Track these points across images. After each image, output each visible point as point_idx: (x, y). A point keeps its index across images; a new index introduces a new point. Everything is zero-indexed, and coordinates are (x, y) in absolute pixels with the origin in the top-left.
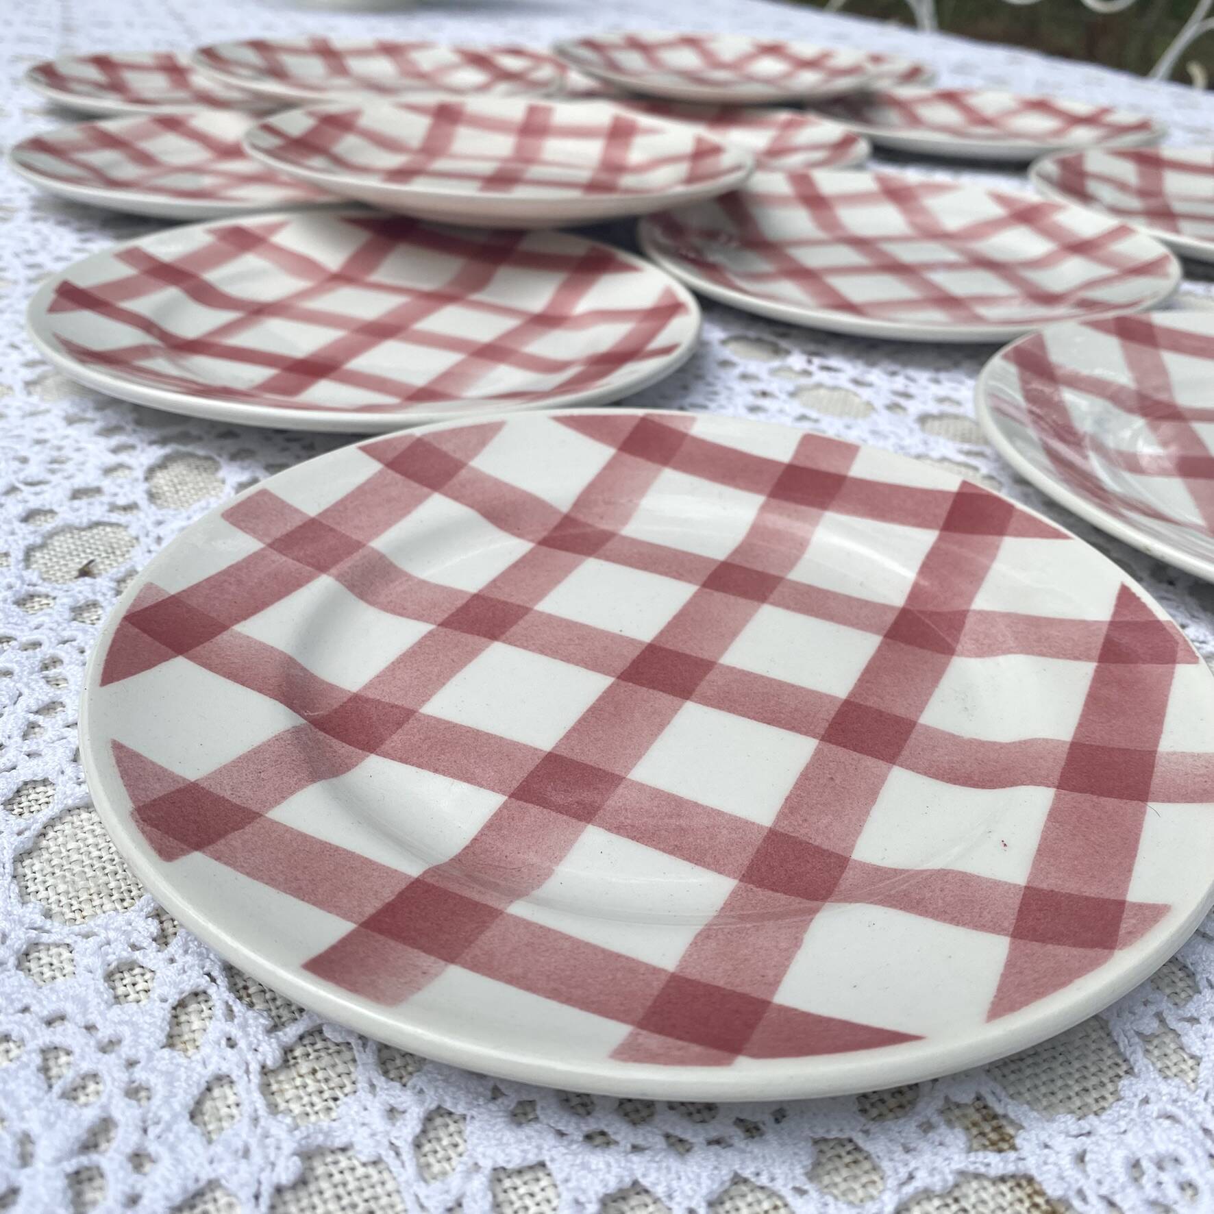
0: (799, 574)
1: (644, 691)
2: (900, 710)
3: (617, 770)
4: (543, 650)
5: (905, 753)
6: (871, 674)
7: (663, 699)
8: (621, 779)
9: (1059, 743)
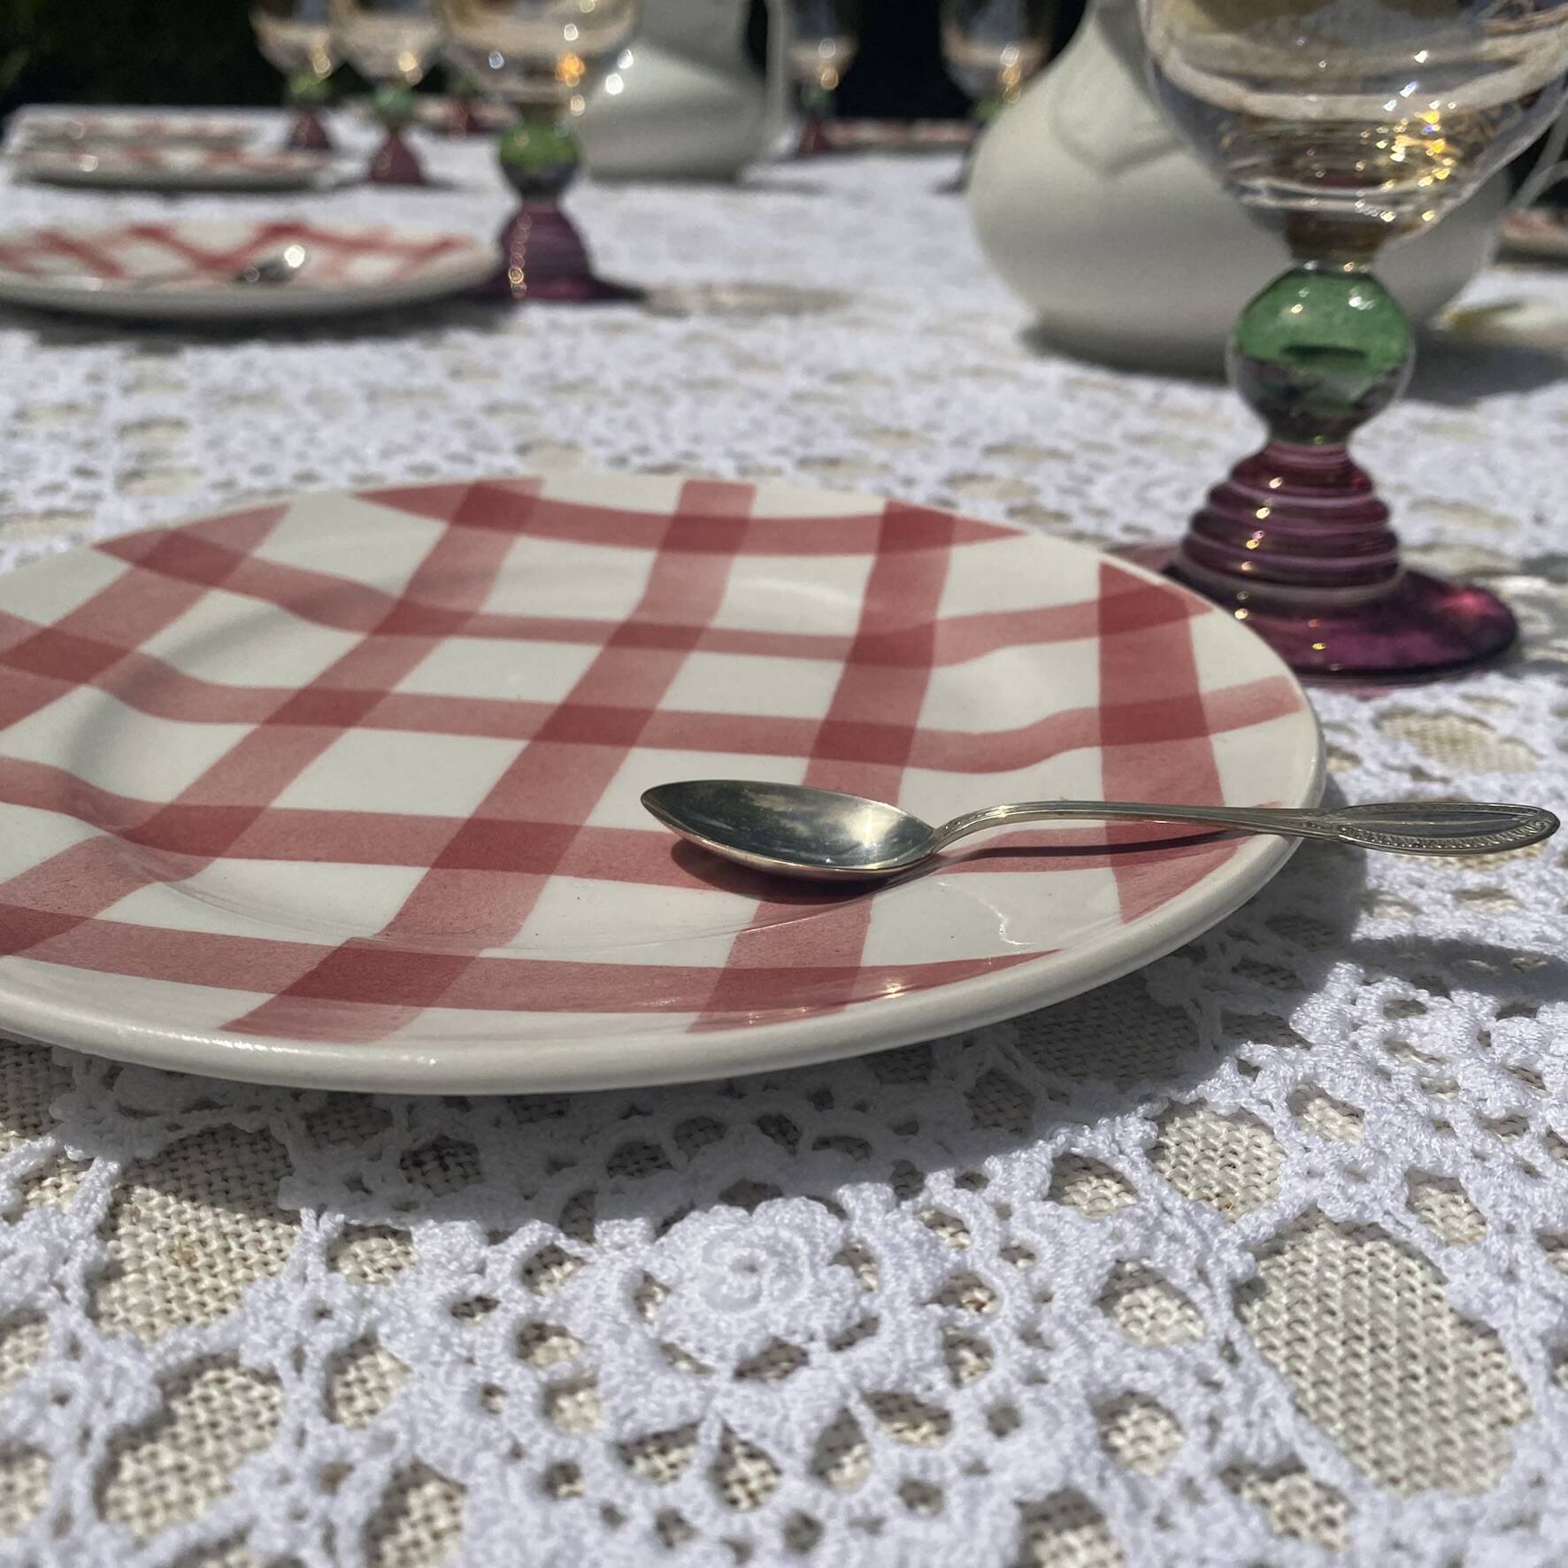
0: (723, 620)
1: (570, 748)
2: (891, 718)
3: (569, 820)
4: (419, 727)
5: (913, 754)
6: (843, 694)
7: (601, 751)
8: (576, 829)
9: (1085, 712)
